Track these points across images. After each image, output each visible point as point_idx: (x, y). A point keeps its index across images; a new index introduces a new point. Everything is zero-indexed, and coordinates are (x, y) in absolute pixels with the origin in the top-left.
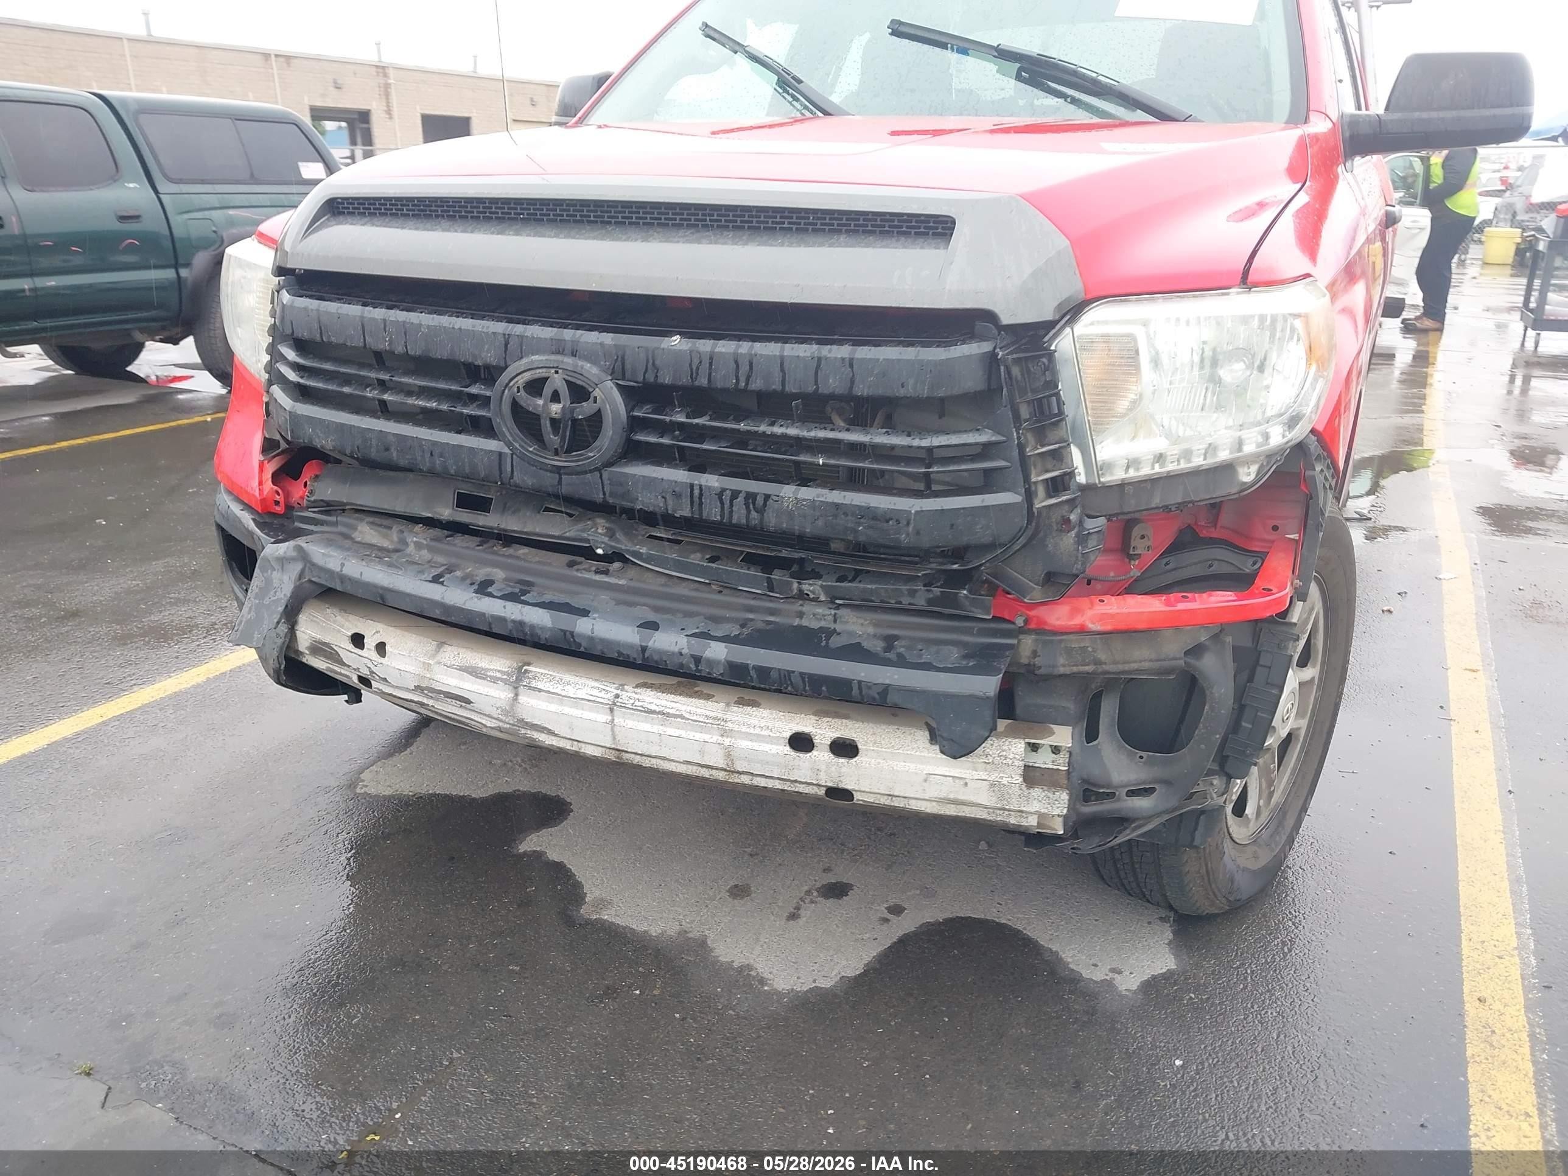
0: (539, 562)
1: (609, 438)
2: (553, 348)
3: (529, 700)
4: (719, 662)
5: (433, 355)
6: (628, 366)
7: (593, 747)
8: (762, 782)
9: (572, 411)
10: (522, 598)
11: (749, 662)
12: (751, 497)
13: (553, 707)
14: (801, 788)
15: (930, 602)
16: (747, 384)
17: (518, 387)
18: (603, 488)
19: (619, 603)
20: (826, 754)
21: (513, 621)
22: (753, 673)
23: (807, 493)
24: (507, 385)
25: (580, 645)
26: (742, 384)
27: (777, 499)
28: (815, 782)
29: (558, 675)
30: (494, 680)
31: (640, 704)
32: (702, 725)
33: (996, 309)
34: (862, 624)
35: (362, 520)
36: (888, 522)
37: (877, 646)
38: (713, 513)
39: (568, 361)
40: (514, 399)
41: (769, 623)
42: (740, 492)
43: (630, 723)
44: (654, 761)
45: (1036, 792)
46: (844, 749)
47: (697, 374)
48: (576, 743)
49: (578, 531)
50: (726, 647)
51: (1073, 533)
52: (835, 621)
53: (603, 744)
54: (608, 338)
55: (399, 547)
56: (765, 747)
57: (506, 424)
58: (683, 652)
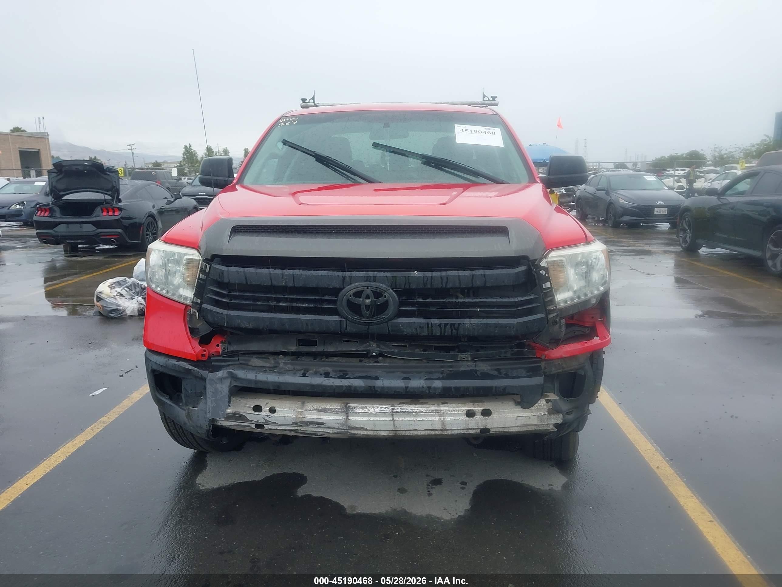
0: (346, 362)
1: (391, 310)
2: (365, 280)
3: (354, 417)
4: (439, 388)
5: (308, 286)
6: (397, 283)
7: (383, 432)
8: (456, 432)
9: (375, 301)
10: (347, 376)
11: (451, 386)
12: (452, 325)
13: (366, 419)
14: (471, 431)
15: (512, 355)
16: (446, 285)
17: (350, 295)
18: (388, 329)
19: (387, 372)
20: (480, 416)
21: (346, 386)
22: (453, 390)
23: (474, 321)
24: (345, 294)
25: (377, 391)
26: (444, 286)
27: (463, 324)
28: (477, 428)
29: (364, 406)
30: (336, 412)
31: (404, 410)
32: (431, 414)
33: (528, 255)
34: (486, 366)
35: (252, 357)
36: (506, 327)
37: (496, 373)
38: (437, 332)
39: (373, 284)
40: (348, 299)
41: (451, 371)
42: (448, 323)
43: (401, 419)
44: (411, 432)
45: (553, 416)
46: (486, 413)
47: (426, 284)
48: (375, 431)
49: (364, 347)
50: (441, 382)
51: (558, 325)
52: (475, 367)
53: (389, 429)
54: (388, 274)
55: (276, 365)
56: (457, 418)
57: (344, 310)
58: (424, 386)
